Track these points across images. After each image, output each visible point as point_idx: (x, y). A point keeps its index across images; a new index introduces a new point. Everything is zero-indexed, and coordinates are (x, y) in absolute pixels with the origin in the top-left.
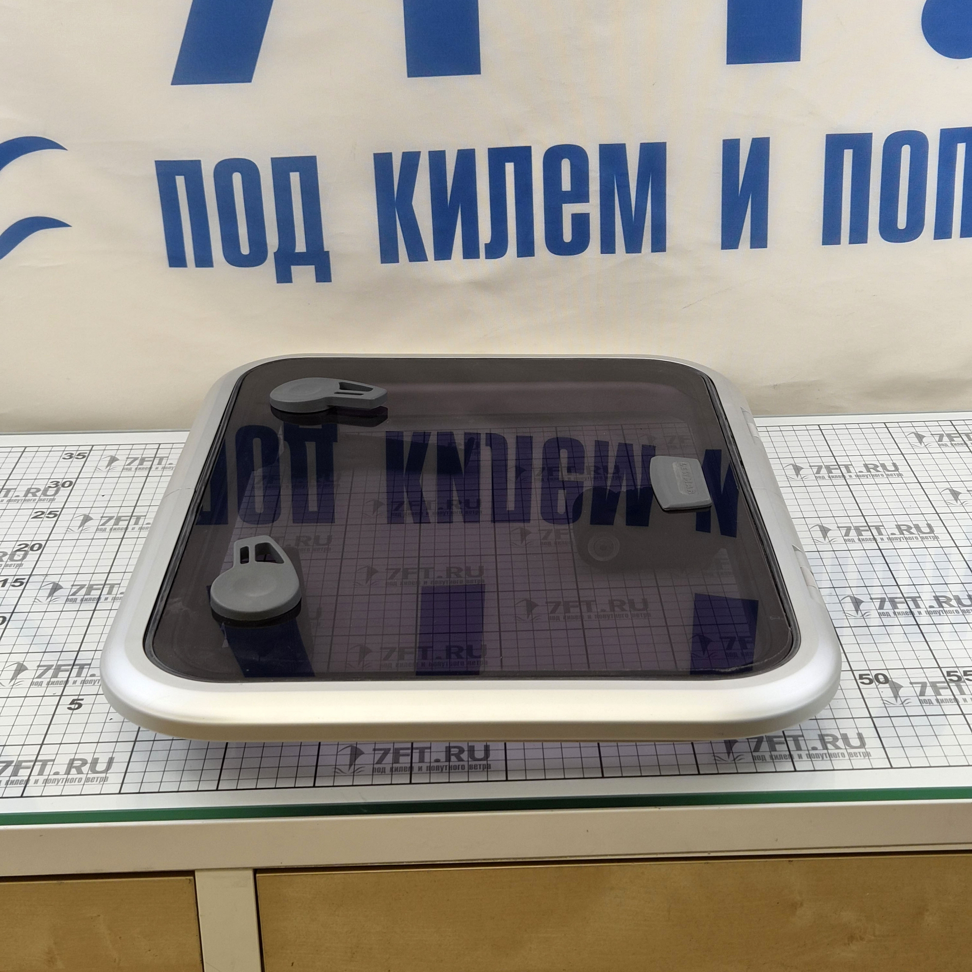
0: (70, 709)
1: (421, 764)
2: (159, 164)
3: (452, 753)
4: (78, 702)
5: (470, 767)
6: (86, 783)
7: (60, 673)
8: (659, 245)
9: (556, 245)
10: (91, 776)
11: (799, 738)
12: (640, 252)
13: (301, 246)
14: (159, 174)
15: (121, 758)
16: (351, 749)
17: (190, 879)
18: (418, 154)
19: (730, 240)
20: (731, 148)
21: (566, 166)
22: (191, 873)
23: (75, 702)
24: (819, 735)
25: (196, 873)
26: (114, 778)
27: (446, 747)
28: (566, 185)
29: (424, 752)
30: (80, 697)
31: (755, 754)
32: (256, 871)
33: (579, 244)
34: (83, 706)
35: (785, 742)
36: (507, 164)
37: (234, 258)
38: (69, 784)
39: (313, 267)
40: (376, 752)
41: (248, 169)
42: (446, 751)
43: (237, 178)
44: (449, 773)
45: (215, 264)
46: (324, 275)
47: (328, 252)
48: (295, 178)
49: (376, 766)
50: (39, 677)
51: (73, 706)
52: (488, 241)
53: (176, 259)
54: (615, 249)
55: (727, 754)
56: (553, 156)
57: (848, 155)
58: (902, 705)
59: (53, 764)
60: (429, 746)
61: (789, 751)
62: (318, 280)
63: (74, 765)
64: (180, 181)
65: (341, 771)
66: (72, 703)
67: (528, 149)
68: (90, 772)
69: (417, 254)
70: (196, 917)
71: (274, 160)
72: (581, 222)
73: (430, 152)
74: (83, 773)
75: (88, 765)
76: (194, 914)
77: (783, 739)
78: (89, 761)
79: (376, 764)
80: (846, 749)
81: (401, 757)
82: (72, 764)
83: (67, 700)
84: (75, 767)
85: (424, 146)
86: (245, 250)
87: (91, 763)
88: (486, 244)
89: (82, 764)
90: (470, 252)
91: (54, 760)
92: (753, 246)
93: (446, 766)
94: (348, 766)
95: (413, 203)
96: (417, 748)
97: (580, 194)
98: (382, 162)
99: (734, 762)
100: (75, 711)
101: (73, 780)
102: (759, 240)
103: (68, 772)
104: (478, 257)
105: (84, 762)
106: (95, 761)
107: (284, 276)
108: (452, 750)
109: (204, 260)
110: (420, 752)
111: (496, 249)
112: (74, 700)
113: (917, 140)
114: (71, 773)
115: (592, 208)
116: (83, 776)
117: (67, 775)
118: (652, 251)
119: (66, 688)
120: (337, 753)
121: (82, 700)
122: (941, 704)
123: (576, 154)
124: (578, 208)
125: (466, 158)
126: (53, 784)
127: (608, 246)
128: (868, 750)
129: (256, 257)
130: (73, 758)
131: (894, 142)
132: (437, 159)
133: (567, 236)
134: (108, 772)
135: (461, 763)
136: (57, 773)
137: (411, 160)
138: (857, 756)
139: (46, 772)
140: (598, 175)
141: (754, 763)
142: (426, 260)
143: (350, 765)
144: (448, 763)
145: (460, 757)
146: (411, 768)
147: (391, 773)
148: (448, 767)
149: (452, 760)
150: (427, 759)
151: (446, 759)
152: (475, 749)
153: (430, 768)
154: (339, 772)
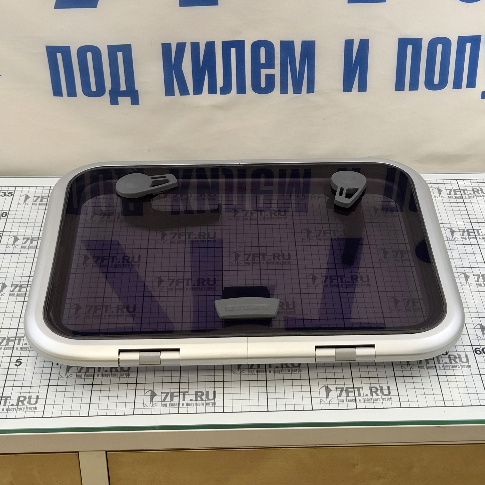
0: (16, 365)
1: (184, 402)
2: (48, 47)
3: (198, 395)
4: (20, 361)
5: (207, 404)
6: (26, 411)
7: (10, 342)
8: (311, 90)
9: (257, 88)
10: (29, 406)
11: (361, 389)
12: (301, 93)
13: (123, 87)
14: (48, 52)
15: (42, 396)
16: (151, 392)
17: (76, 454)
18: (185, 44)
19: (347, 88)
20: (349, 44)
21: (263, 51)
23: (18, 361)
24: (370, 387)
26: (40, 408)
27: (196, 392)
28: (263, 60)
29: (185, 395)
30: (21, 358)
31: (339, 398)
33: (269, 88)
34: (22, 363)
35: (353, 391)
36: (232, 49)
37: (88, 93)
38: (19, 411)
39: (130, 97)
40: (163, 394)
41: (96, 51)
42: (195, 394)
43: (89, 55)
44: (197, 407)
45: (78, 95)
46: (135, 101)
47: (137, 91)
48: (120, 55)
49: (163, 403)
51: (17, 363)
52: (222, 86)
53: (57, 92)
54: (288, 92)
55: (326, 398)
56: (256, 46)
57: (410, 48)
58: (410, 370)
59: (10, 399)
60: (188, 391)
61: (355, 396)
62: (132, 103)
63: (20, 400)
64: (59, 56)
65: (146, 406)
66: (16, 362)
67: (243, 42)
68: (28, 404)
69: (184, 91)
71: (108, 46)
72: (270, 78)
73: (191, 43)
74: (25, 405)
75: (27, 400)
77: (353, 389)
78: (27, 398)
79: (163, 401)
80: (381, 396)
81: (174, 398)
82: (19, 399)
83: (14, 360)
84: (21, 401)
85: (188, 40)
86: (94, 89)
87: (28, 399)
88: (220, 87)
90: (212, 90)
91: (10, 397)
92: (359, 91)
93: (195, 403)
94: (149, 403)
95: (182, 67)
96: (182, 392)
97: (270, 64)
98: (166, 47)
100: (19, 367)
101: (20, 409)
102: (363, 87)
103: (18, 405)
104: (216, 93)
105: (25, 398)
106: (30, 398)
107: (114, 102)
108: (198, 393)
109: (72, 93)
110: (183, 395)
111: (226, 90)
112: (18, 360)
113: (446, 42)
114: (19, 405)
115: (276, 71)
116: (25, 407)
117: (17, 406)
118: (307, 93)
119: (13, 352)
120: (144, 394)
121: (21, 359)
122: (428, 369)
123: (268, 45)
124: (269, 71)
125: (210, 46)
126: (11, 411)
127: (284, 90)
128: (391, 397)
129: (100, 92)
130: (19, 395)
131: (433, 43)
132: (195, 46)
133: (263, 84)
134: (37, 404)
135: (202, 402)
136: (12, 405)
137: (181, 47)
138: (386, 400)
139: (7, 404)
140: (280, 55)
141: (338, 403)
142: (189, 95)
143: (151, 402)
144: (196, 401)
145: (202, 398)
146: (179, 404)
147: (169, 407)
148: (196, 404)
149: (198, 400)
150: (186, 399)
151: (195, 399)
152: (209, 393)
153: (188, 404)
154: (145, 406)
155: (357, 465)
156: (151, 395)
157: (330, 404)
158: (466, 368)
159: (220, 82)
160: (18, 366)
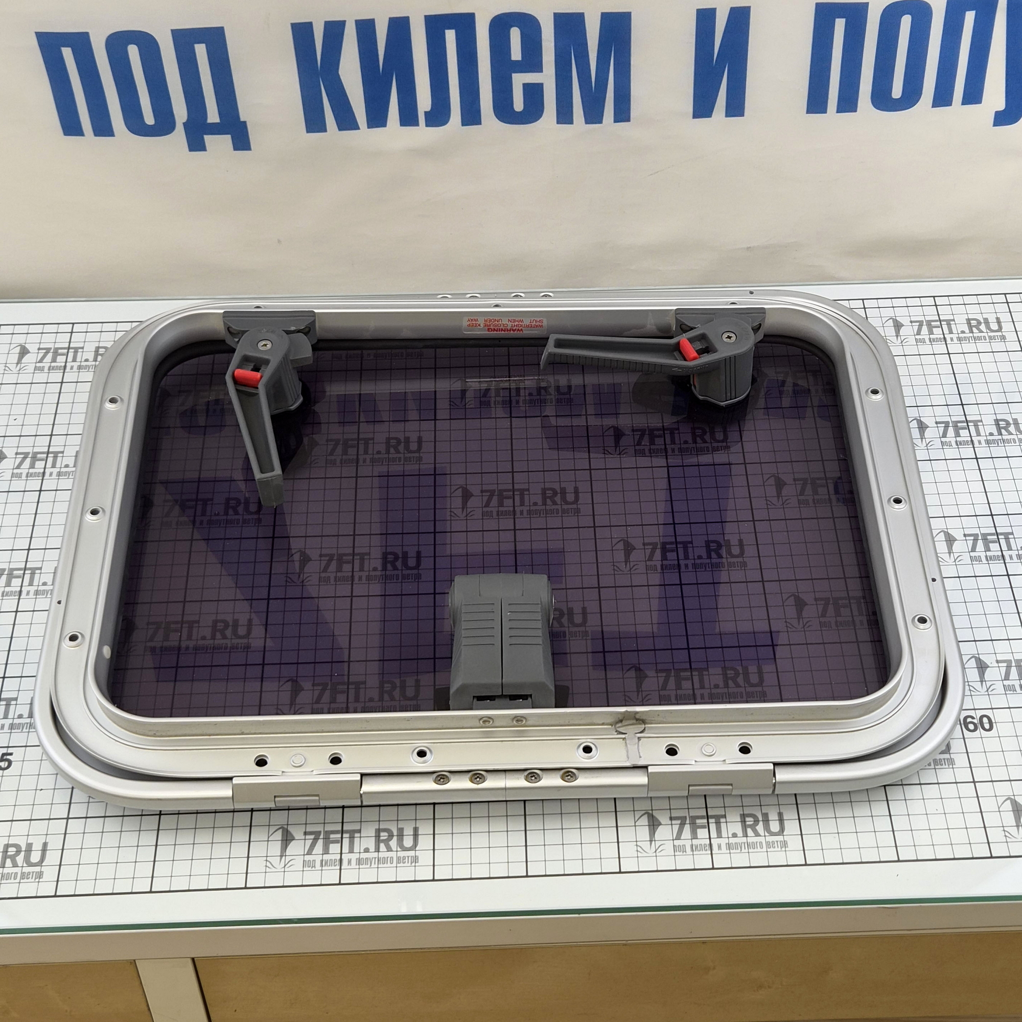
2: (41, 35)
3: (382, 838)
4: (8, 757)
5: (399, 860)
6: (22, 881)
8: (623, 115)
9: (504, 112)
12: (601, 122)
13: (213, 117)
14: (41, 47)
15: (55, 844)
16: (283, 832)
18: (342, 24)
19: (702, 109)
20: (705, 17)
21: (515, 35)
23: (5, 757)
25: (137, 962)
28: (516, 54)
30: (10, 751)
33: (532, 112)
34: (13, 763)
36: (447, 32)
37: (138, 128)
38: (5, 881)
39: (229, 136)
41: (146, 43)
43: (133, 50)
44: (378, 868)
45: (116, 134)
46: (242, 143)
47: (245, 122)
48: (201, 50)
49: (307, 858)
51: (3, 764)
52: (428, 109)
53: (71, 128)
54: (572, 119)
55: (649, 843)
56: (501, 23)
61: (710, 838)
62: (236, 148)
64: (67, 53)
65: (272, 865)
67: (471, 16)
69: (347, 122)
71: (174, 32)
72: (534, 93)
73: (357, 21)
79: (307, 855)
80: (765, 836)
85: (350, 15)
86: (150, 120)
88: (426, 113)
90: (408, 117)
92: (729, 114)
93: (375, 858)
94: (279, 858)
95: (340, 72)
97: (532, 61)
98: (302, 31)
99: (655, 854)
100: (5, 772)
102: (736, 108)
104: (417, 124)
107: (197, 145)
108: (382, 834)
109: (104, 130)
111: (438, 116)
112: (3, 755)
115: (547, 77)
118: (615, 122)
120: (268, 837)
121: (12, 754)
123: (528, 23)
124: (531, 78)
125: (400, 27)
127: (564, 117)
128: (786, 837)
129: (163, 127)
131: (893, 12)
132: (366, 28)
133: (518, 104)
137: (334, 29)
138: (775, 847)
140: (553, 44)
141: (675, 856)
142: (358, 128)
143: (281, 856)
144: (377, 853)
145: (389, 845)
146: (341, 860)
147: (321, 868)
148: (377, 859)
149: (381, 850)
150: (356, 849)
151: (375, 849)
152: (405, 834)
153: (359, 862)
154: (270, 866)
155: (714, 968)
156: (282, 840)
157: (656, 856)
158: (944, 766)
159: (424, 100)
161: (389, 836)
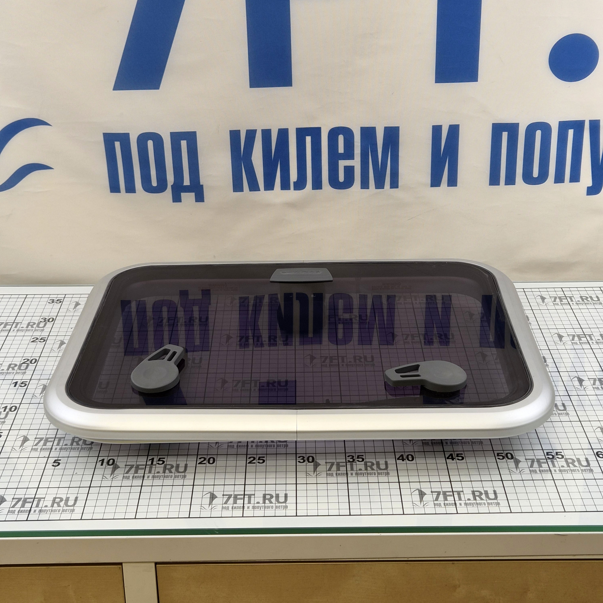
0: (53, 466)
2: (105, 135)
3: (266, 498)
4: (58, 461)
5: (276, 507)
6: (62, 513)
7: (48, 443)
8: (394, 184)
9: (335, 183)
10: (65, 508)
12: (383, 188)
13: (187, 182)
14: (105, 141)
15: (83, 497)
16: (210, 494)
17: (120, 567)
18: (255, 131)
19: (435, 182)
20: (437, 130)
21: (341, 139)
22: (121, 564)
23: (56, 461)
25: (123, 564)
26: (78, 509)
28: (341, 150)
30: (59, 459)
32: (156, 563)
33: (348, 183)
34: (61, 464)
36: (307, 137)
37: (148, 188)
38: (53, 513)
39: (194, 194)
41: (157, 139)
43: (150, 143)
45: (137, 192)
46: (200, 198)
47: (202, 185)
48: (184, 144)
49: (224, 505)
50: (36, 445)
51: (55, 464)
52: (295, 180)
53: (114, 188)
54: (369, 187)
55: (420, 502)
56: (334, 133)
57: (505, 135)
58: (520, 473)
59: (44, 501)
61: (455, 500)
62: (197, 201)
63: (56, 501)
64: (117, 144)
66: (54, 462)
67: (319, 129)
68: (64, 506)
69: (254, 187)
70: (123, 587)
71: (172, 134)
72: (349, 171)
73: (262, 130)
74: (61, 507)
75: (64, 502)
76: (121, 586)
78: (64, 499)
79: (224, 504)
80: (486, 500)
83: (51, 460)
84: (56, 503)
85: (259, 126)
86: (154, 183)
87: (65, 500)
88: (294, 182)
89: (60, 500)
90: (285, 186)
91: (44, 498)
92: (449, 185)
93: (263, 506)
94: (208, 505)
95: (252, 159)
97: (349, 154)
98: (235, 135)
99: (423, 507)
101: (55, 511)
102: (453, 182)
103: (52, 506)
104: (290, 189)
106: (67, 499)
107: (177, 199)
108: (267, 496)
109: (131, 189)
111: (300, 185)
113: (545, 128)
114: (54, 506)
115: (356, 163)
116: (61, 508)
117: (52, 508)
118: (391, 188)
119: (51, 452)
122: (542, 473)
123: (347, 132)
124: (348, 163)
125: (283, 133)
126: (44, 513)
127: (365, 185)
128: (498, 501)
129: (161, 188)
130: (55, 497)
131: (532, 128)
132: (266, 133)
133: (341, 178)
134: (75, 506)
136: (46, 506)
137: (251, 134)
138: (493, 505)
139: (40, 505)
140: (360, 144)
141: (435, 508)
142: (259, 190)
143: (210, 505)
144: (264, 504)
145: (271, 501)
146: (243, 507)
147: (232, 510)
149: (266, 503)
150: (252, 501)
151: (263, 502)
152: (280, 496)
153: (254, 507)
154: (203, 508)
155: (459, 586)
156: (210, 498)
157: (424, 508)
158: (587, 472)
159: (294, 176)
160: (56, 467)
161: (271, 497)
